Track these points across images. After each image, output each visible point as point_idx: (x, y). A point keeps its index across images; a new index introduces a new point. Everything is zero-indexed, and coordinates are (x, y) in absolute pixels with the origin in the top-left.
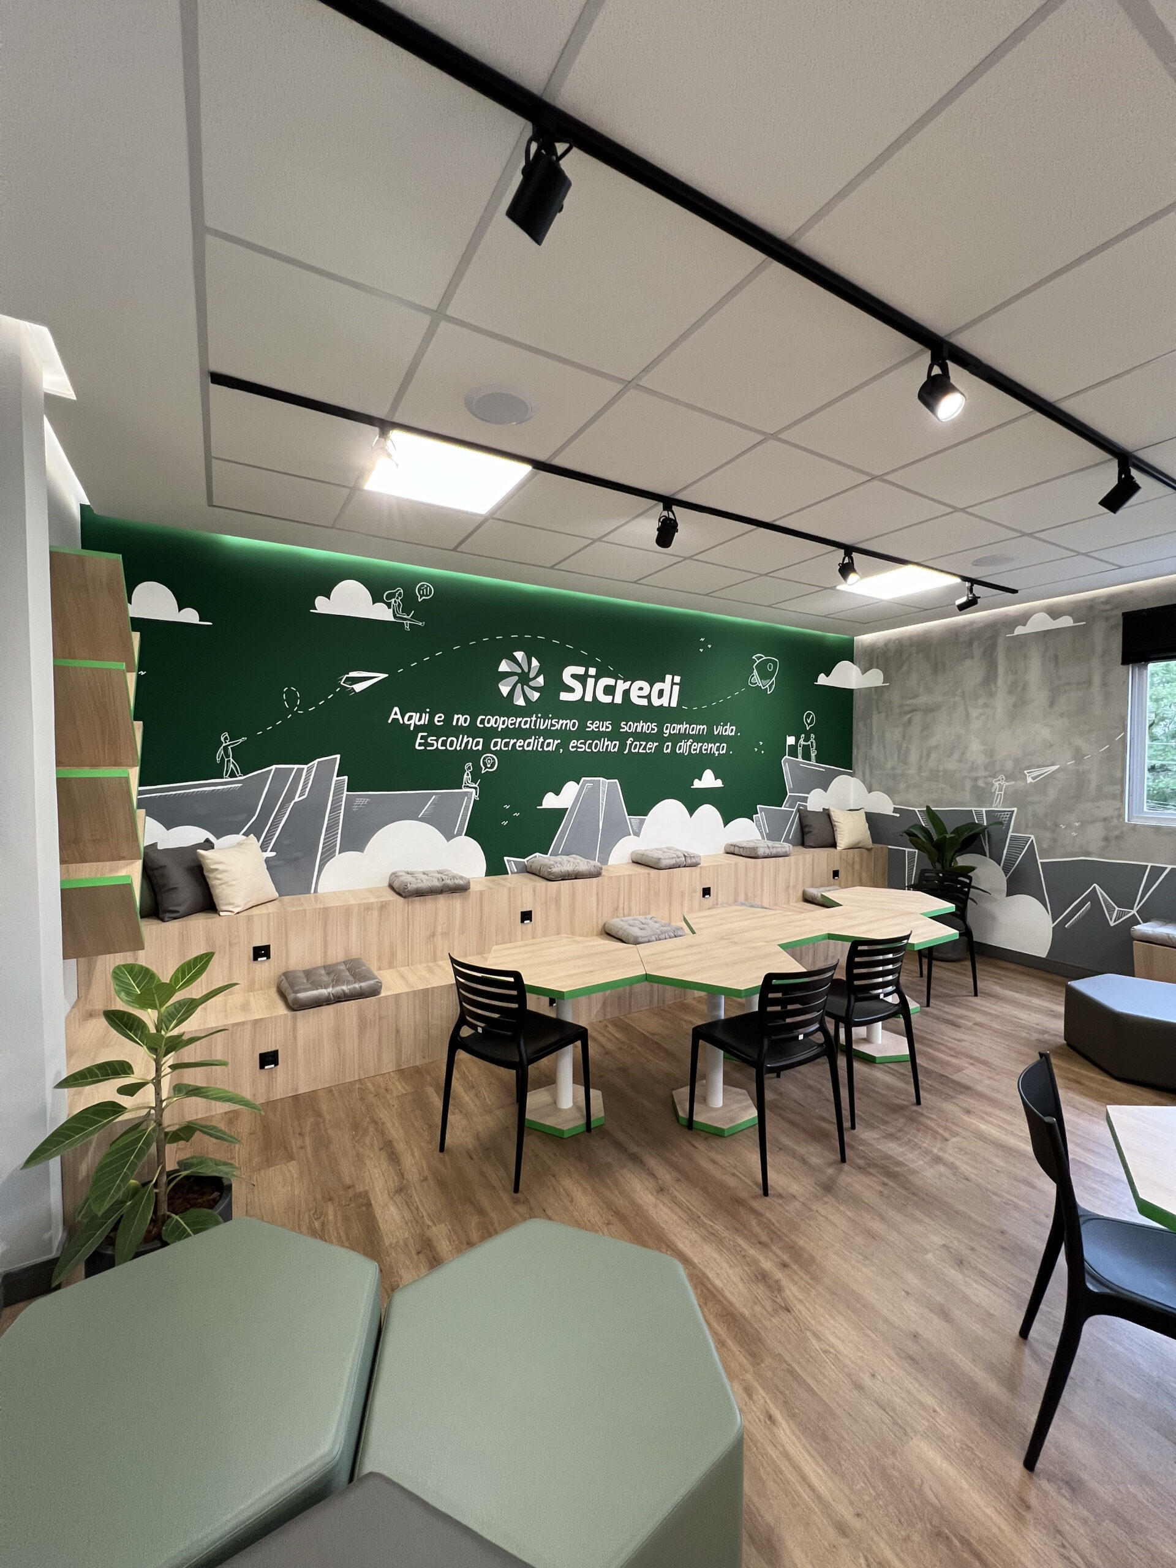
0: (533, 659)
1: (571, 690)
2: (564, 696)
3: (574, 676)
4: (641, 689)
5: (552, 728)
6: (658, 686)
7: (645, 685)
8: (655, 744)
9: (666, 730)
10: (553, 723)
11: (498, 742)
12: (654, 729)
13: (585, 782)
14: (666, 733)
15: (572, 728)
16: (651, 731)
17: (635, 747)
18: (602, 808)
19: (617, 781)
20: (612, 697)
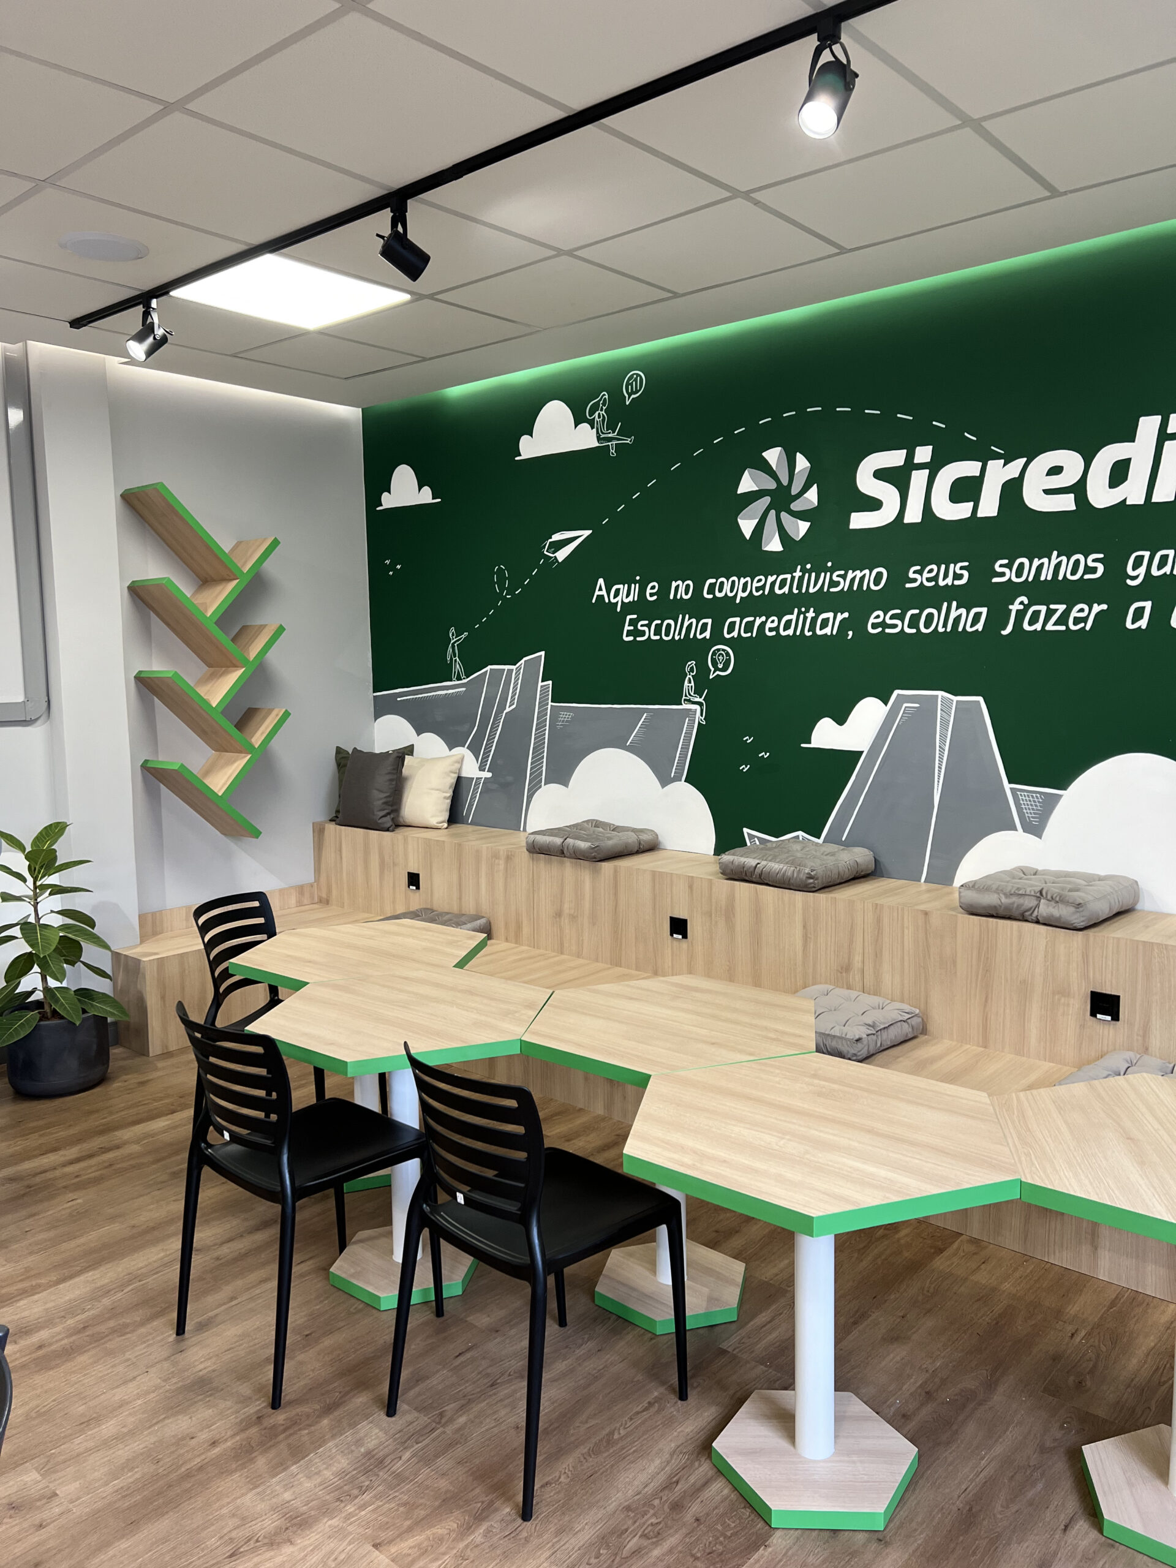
0: (799, 455)
1: (874, 504)
2: (860, 521)
3: (880, 474)
4: (1056, 471)
5: (832, 590)
6: (1109, 455)
7: (1071, 461)
8: (1097, 608)
9: (1134, 569)
10: (835, 578)
11: (735, 622)
12: (1094, 570)
13: (901, 699)
14: (1136, 576)
15: (873, 587)
16: (1084, 574)
17: (1033, 620)
18: (941, 758)
19: (980, 699)
20: (972, 504)
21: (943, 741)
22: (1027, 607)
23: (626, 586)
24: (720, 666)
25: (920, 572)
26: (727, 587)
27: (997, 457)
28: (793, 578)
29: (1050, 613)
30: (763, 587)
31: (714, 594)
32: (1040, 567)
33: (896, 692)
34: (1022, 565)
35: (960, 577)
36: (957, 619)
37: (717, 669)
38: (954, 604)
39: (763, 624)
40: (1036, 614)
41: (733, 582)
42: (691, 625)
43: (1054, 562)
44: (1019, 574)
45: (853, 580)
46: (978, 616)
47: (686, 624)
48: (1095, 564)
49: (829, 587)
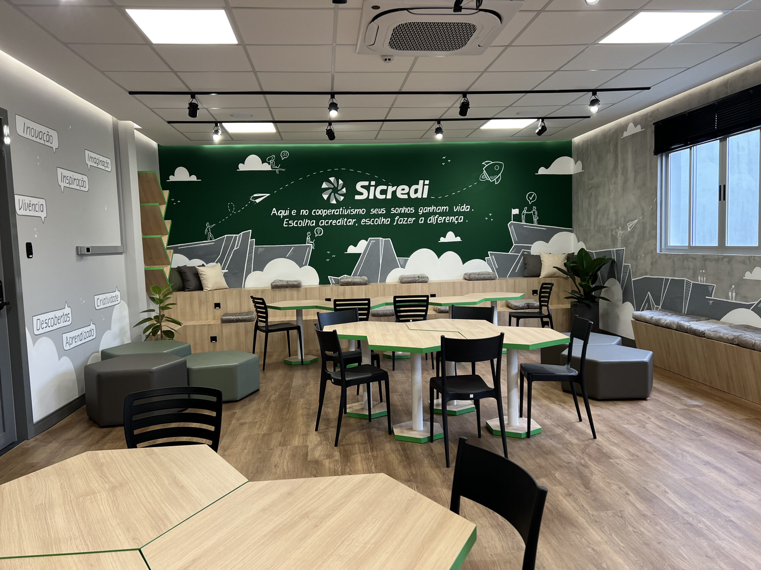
0: (340, 180)
1: (361, 194)
2: (357, 197)
3: (362, 187)
4: (403, 190)
6: (414, 187)
7: (406, 188)
8: (413, 219)
9: (420, 211)
10: (352, 211)
11: (323, 222)
12: (412, 211)
13: (371, 240)
14: (421, 212)
15: (362, 213)
16: (411, 211)
17: (401, 221)
18: (381, 253)
19: (390, 239)
20: (385, 195)
21: (382, 249)
22: (399, 219)
23: (284, 211)
24: (319, 233)
25: (374, 210)
26: (320, 212)
27: (390, 185)
28: (340, 211)
29: (404, 220)
30: (331, 213)
31: (315, 214)
32: (401, 210)
33: (369, 238)
34: (397, 209)
35: (384, 212)
36: (383, 221)
37: (317, 234)
38: (382, 218)
39: (332, 222)
40: (401, 220)
41: (322, 211)
42: (308, 222)
43: (404, 209)
44: (397, 211)
45: (357, 212)
46: (388, 221)
47: (307, 222)
48: (412, 210)
49: (350, 213)
